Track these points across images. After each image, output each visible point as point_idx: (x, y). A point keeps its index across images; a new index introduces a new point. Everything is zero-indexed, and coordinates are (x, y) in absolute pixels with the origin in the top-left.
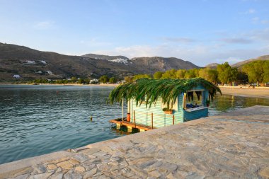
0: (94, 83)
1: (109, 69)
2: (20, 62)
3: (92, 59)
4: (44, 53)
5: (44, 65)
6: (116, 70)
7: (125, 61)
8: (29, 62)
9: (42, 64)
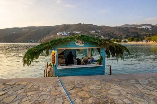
0: (124, 42)
1: (137, 33)
2: (89, 32)
3: (126, 28)
4: (100, 26)
5: (99, 33)
6: (142, 33)
7: (149, 27)
8: (93, 32)
9: (99, 32)
